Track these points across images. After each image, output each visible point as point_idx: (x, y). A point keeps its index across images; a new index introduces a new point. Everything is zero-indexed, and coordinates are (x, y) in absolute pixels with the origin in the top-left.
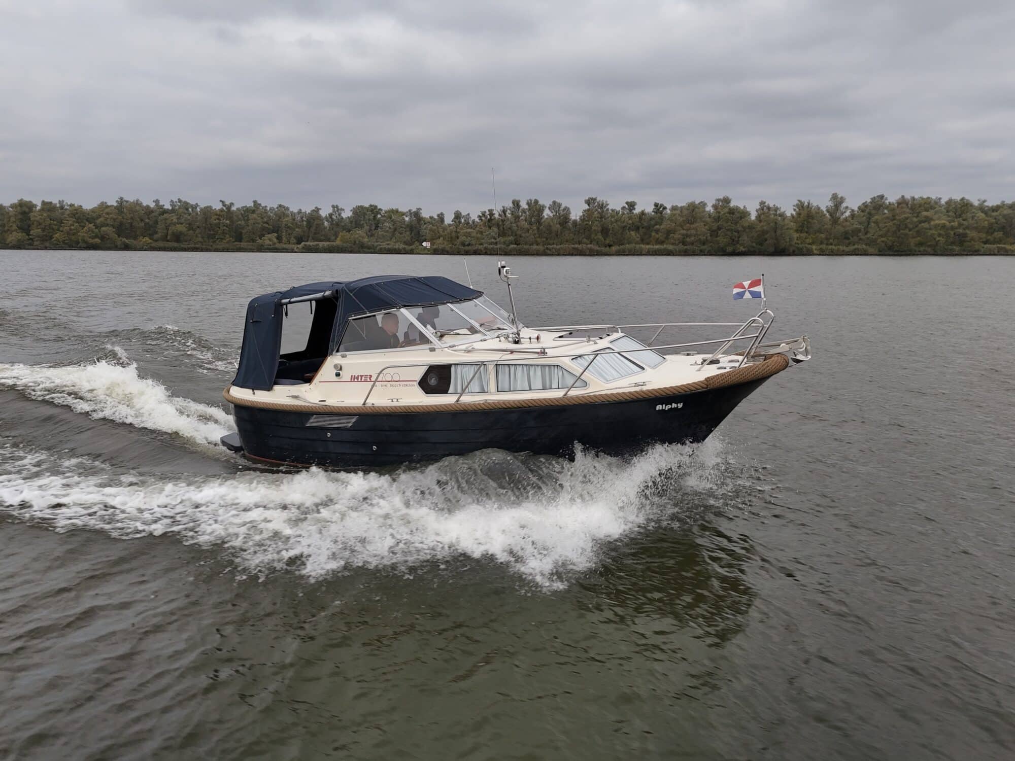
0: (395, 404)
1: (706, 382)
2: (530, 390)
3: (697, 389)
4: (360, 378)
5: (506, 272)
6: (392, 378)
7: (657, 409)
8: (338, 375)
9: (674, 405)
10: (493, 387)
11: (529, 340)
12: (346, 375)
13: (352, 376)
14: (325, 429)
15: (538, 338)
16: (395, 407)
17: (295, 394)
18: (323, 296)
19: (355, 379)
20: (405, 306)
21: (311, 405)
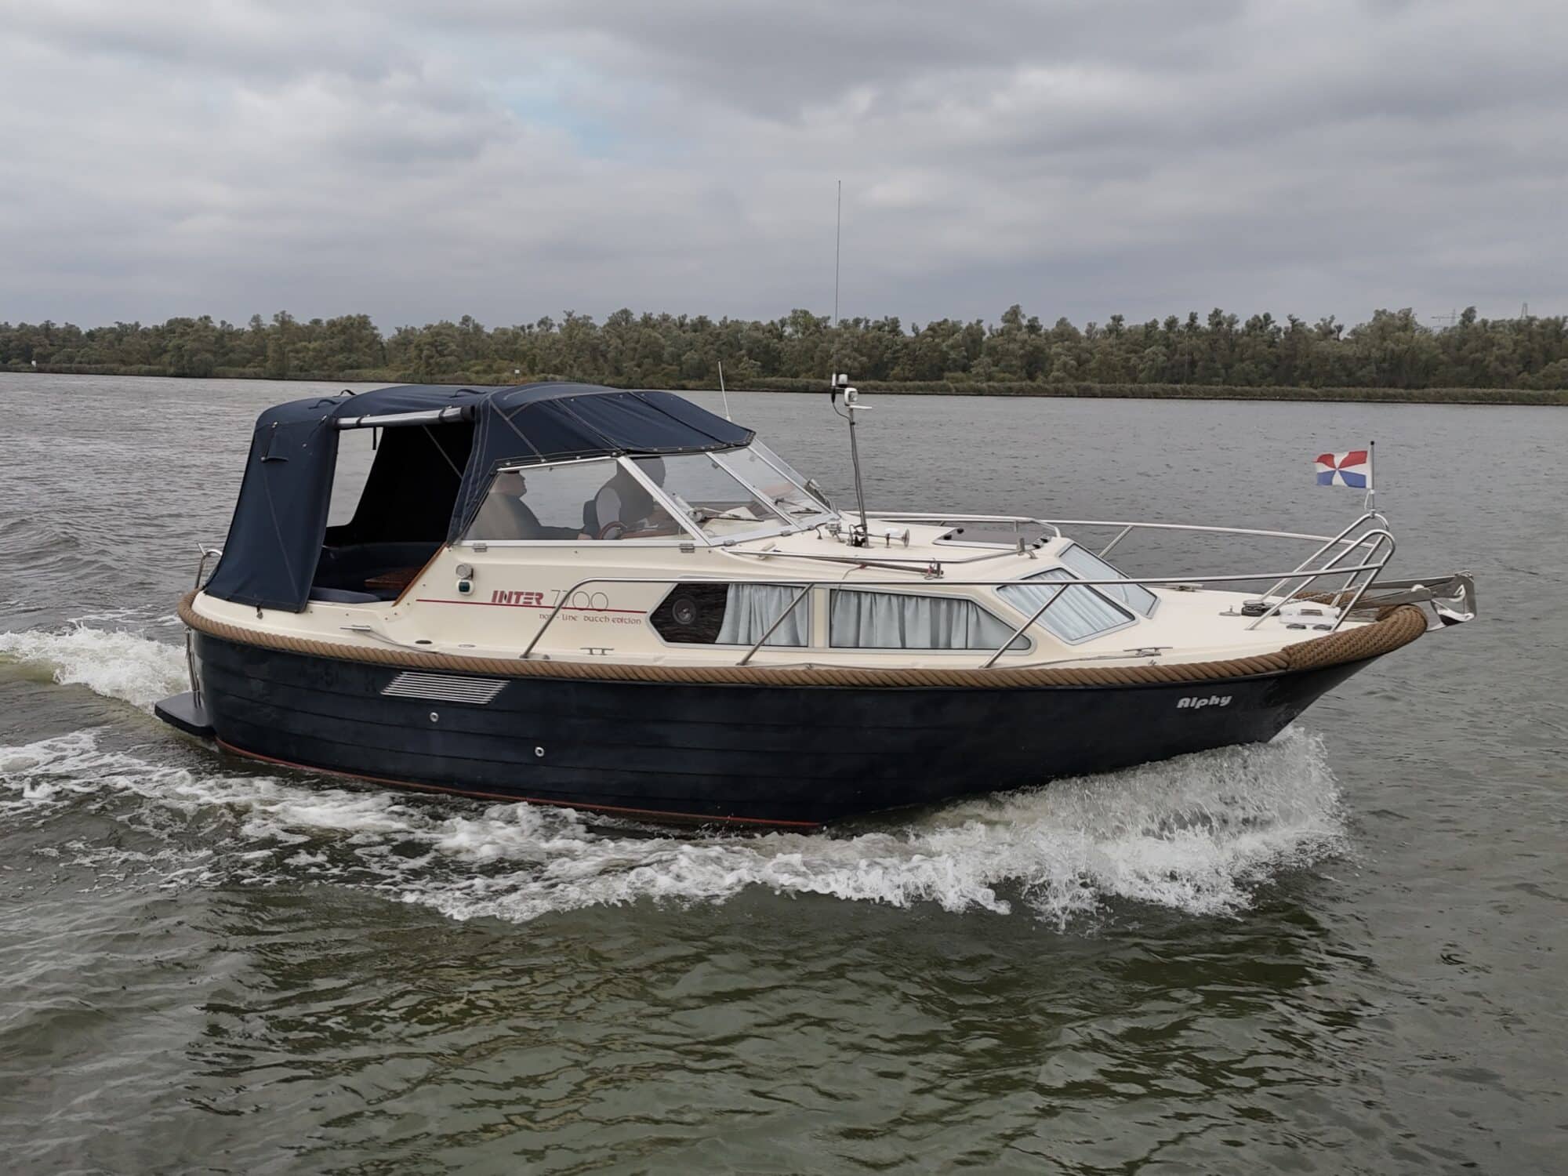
0: (597, 659)
1: (1286, 656)
2: (904, 647)
3: (1268, 670)
4: (514, 597)
5: (850, 396)
6: (590, 602)
7: (1180, 704)
8: (464, 588)
9: (1214, 700)
10: (820, 637)
11: (885, 540)
12: (482, 590)
13: (496, 592)
14: (425, 705)
15: (905, 538)
16: (601, 666)
17: (362, 623)
18: (441, 418)
19: (502, 599)
20: (628, 452)
21: (399, 650)
